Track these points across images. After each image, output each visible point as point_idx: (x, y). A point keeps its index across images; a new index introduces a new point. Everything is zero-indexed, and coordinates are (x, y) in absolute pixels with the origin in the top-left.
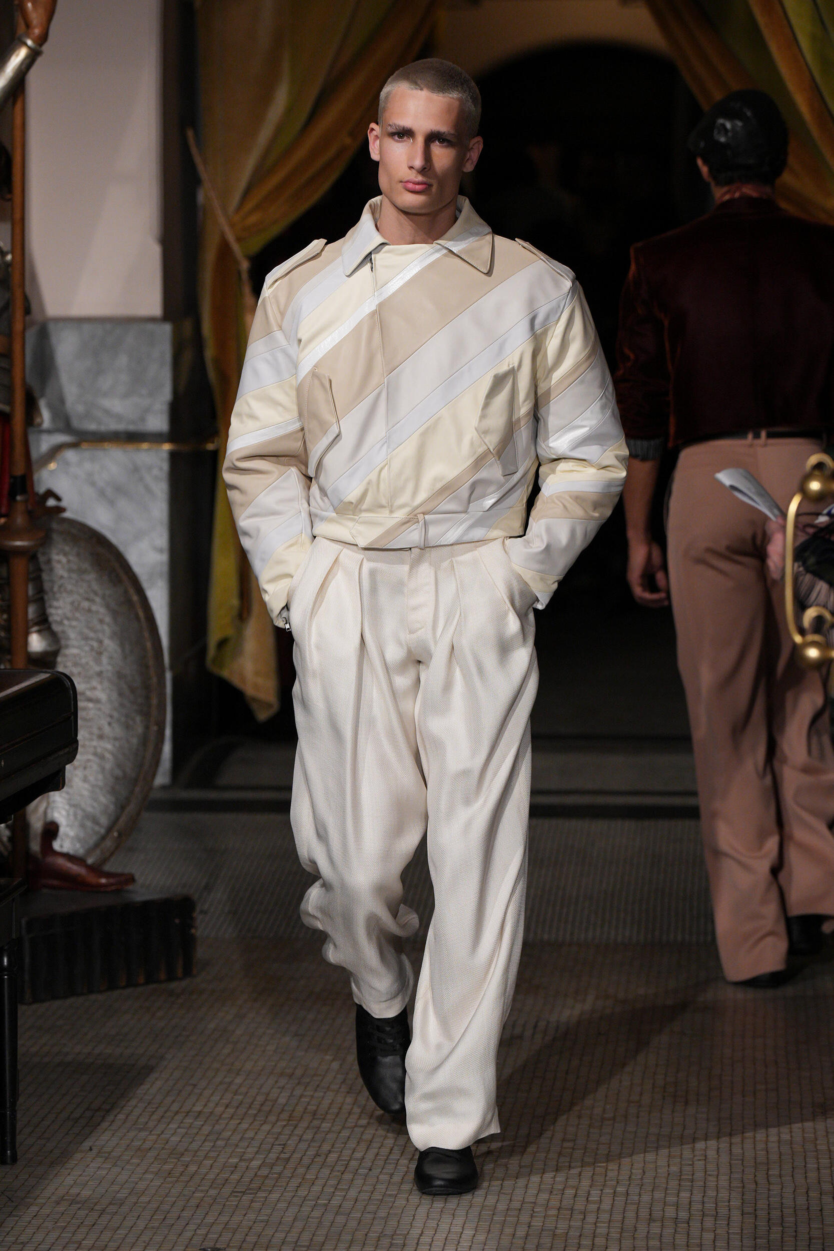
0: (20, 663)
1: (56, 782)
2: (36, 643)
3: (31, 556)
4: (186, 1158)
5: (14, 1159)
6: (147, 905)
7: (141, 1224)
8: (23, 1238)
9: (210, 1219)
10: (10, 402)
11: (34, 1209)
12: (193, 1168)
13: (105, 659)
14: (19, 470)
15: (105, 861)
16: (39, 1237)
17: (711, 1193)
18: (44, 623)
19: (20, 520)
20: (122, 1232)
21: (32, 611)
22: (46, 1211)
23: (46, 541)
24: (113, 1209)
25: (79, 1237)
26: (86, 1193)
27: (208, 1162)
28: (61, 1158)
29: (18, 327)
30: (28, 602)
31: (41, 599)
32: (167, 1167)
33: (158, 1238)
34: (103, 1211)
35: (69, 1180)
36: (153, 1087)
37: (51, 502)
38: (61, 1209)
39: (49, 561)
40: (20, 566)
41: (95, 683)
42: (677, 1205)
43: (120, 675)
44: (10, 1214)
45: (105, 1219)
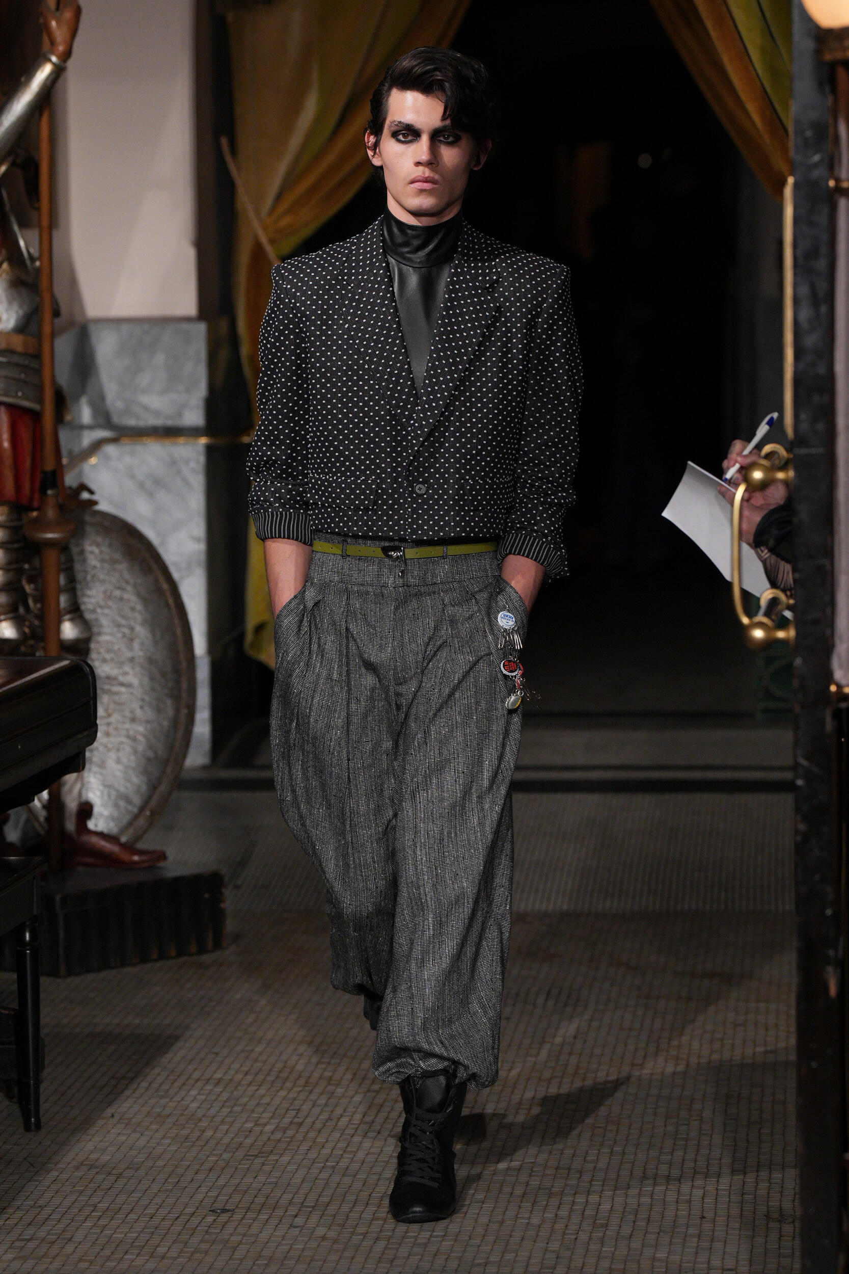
0: (53, 650)
1: (77, 763)
2: (69, 631)
3: (63, 548)
4: (204, 1124)
5: (38, 1126)
6: (178, 881)
7: (155, 1188)
8: (41, 1202)
9: (221, 1182)
10: (40, 400)
11: (54, 1174)
12: (209, 1133)
13: (136, 646)
14: (49, 466)
15: (138, 838)
16: (56, 1201)
17: (704, 1151)
18: (76, 612)
19: (51, 513)
20: (136, 1195)
21: (63, 600)
22: (64, 1176)
23: (78, 532)
24: (128, 1173)
25: (94, 1200)
26: (105, 1158)
27: (224, 1127)
28: (85, 1124)
29: (47, 329)
30: (60, 591)
31: (72, 587)
32: (185, 1132)
33: (171, 1201)
34: (120, 1176)
35: (90, 1146)
36: (177, 1055)
37: (85, 495)
38: (80, 1174)
39: (82, 552)
40: (52, 557)
41: (127, 668)
42: (670, 1164)
43: (151, 660)
44: (31, 1180)
45: (121, 1182)
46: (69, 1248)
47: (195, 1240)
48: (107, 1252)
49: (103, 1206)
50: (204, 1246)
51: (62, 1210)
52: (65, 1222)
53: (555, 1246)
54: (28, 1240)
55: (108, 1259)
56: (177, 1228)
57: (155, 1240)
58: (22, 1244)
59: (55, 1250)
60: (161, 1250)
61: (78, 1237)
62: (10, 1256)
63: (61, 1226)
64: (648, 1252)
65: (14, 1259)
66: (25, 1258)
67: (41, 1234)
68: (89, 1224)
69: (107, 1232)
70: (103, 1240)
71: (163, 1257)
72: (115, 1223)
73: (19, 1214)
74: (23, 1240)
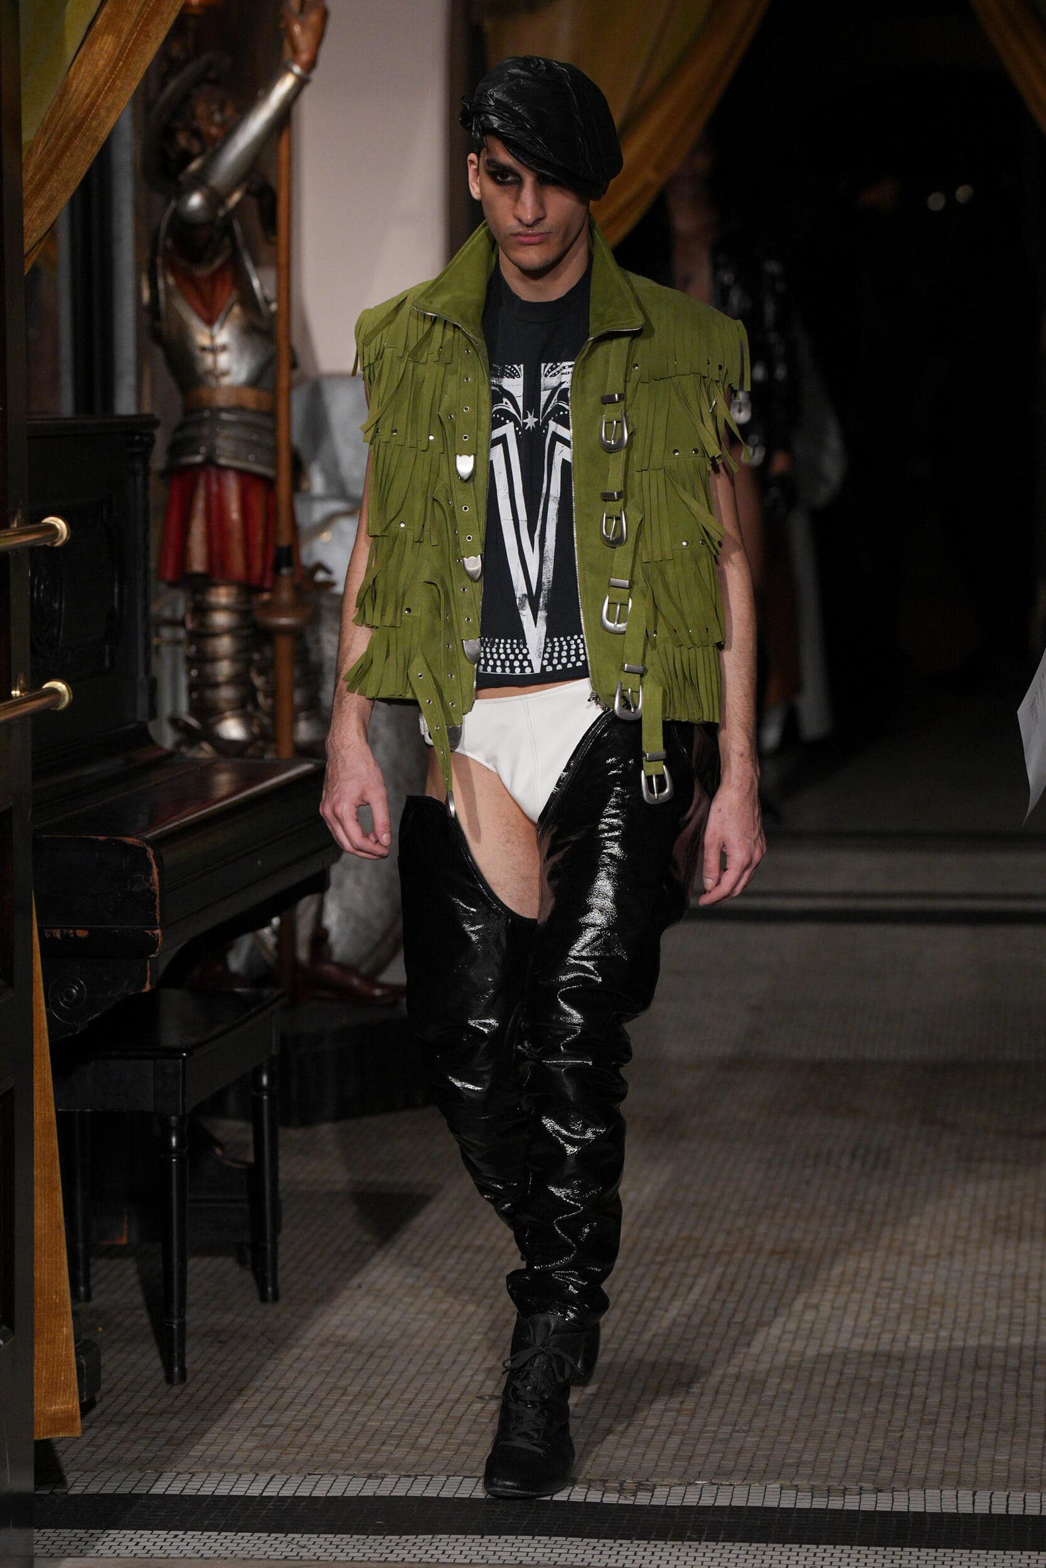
0: (286, 750)
1: (319, 884)
5: (276, 1297)
7: (412, 1370)
8: (283, 1383)
10: (275, 465)
11: (297, 1351)
15: (379, 968)
16: (300, 1382)
19: (285, 595)
20: (391, 1378)
22: (308, 1354)
23: (315, 618)
24: (383, 1352)
25: (344, 1382)
26: (354, 1334)
28: (329, 1295)
32: (443, 1307)
33: (431, 1384)
34: (371, 1355)
35: (335, 1321)
36: (429, 1219)
37: (321, 576)
38: (326, 1351)
39: (318, 640)
40: (284, 646)
44: (270, 1357)
45: (374, 1362)
46: (318, 1437)
47: (462, 1430)
48: (361, 1442)
49: (354, 1389)
50: (472, 1437)
51: (308, 1392)
52: (312, 1406)
53: (877, 1444)
54: (271, 1427)
55: (363, 1450)
56: (440, 1416)
57: (416, 1430)
58: (264, 1430)
59: (302, 1438)
60: (423, 1441)
61: (328, 1423)
62: (250, 1444)
63: (307, 1411)
64: (986, 1454)
65: (256, 1447)
66: (268, 1447)
67: (285, 1420)
68: (338, 1410)
69: (361, 1419)
70: (356, 1428)
71: (426, 1449)
72: (369, 1409)
73: (258, 1397)
74: (264, 1426)
